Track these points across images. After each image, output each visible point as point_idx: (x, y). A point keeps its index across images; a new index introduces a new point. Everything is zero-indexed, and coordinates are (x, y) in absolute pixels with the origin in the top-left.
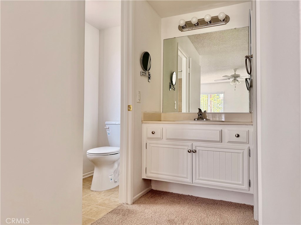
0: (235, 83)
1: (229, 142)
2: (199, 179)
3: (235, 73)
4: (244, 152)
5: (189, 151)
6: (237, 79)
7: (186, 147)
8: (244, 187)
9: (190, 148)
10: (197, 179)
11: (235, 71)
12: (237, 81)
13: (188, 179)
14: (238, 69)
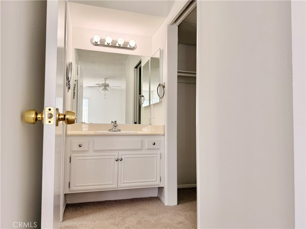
0: (105, 92)
1: (148, 149)
2: (124, 183)
3: (105, 82)
4: (157, 156)
5: (117, 160)
6: (107, 88)
7: (113, 157)
8: (157, 182)
9: (116, 157)
10: (122, 183)
11: (105, 80)
12: (107, 89)
13: (113, 185)
14: (107, 78)
